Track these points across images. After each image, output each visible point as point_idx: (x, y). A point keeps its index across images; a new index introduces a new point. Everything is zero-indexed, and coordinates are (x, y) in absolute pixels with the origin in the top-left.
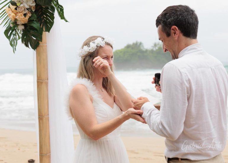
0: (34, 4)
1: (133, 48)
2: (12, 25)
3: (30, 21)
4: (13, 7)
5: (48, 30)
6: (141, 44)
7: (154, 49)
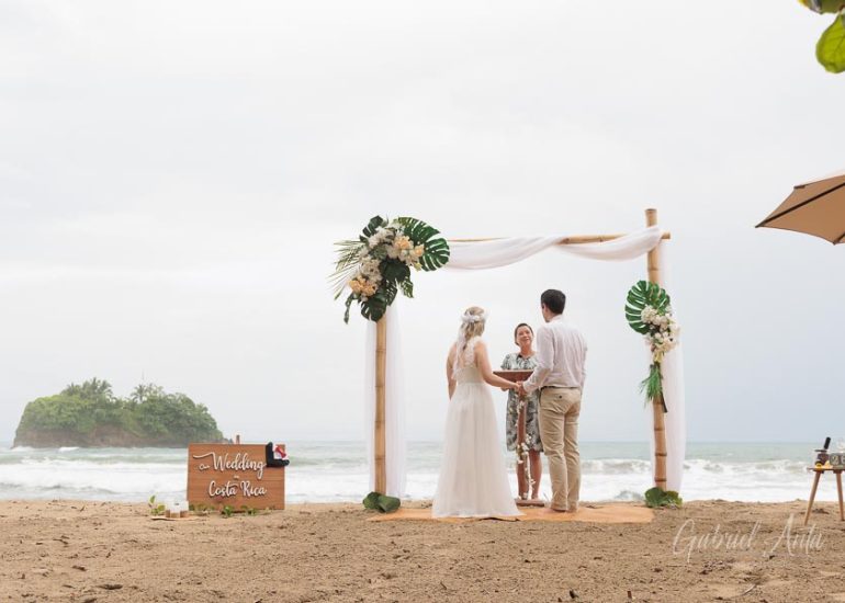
0: (380, 279)
1: (83, 396)
2: (355, 296)
3: (377, 294)
4: (363, 281)
5: (390, 303)
6: (105, 386)
7: (139, 401)
